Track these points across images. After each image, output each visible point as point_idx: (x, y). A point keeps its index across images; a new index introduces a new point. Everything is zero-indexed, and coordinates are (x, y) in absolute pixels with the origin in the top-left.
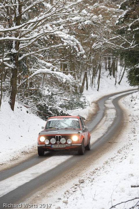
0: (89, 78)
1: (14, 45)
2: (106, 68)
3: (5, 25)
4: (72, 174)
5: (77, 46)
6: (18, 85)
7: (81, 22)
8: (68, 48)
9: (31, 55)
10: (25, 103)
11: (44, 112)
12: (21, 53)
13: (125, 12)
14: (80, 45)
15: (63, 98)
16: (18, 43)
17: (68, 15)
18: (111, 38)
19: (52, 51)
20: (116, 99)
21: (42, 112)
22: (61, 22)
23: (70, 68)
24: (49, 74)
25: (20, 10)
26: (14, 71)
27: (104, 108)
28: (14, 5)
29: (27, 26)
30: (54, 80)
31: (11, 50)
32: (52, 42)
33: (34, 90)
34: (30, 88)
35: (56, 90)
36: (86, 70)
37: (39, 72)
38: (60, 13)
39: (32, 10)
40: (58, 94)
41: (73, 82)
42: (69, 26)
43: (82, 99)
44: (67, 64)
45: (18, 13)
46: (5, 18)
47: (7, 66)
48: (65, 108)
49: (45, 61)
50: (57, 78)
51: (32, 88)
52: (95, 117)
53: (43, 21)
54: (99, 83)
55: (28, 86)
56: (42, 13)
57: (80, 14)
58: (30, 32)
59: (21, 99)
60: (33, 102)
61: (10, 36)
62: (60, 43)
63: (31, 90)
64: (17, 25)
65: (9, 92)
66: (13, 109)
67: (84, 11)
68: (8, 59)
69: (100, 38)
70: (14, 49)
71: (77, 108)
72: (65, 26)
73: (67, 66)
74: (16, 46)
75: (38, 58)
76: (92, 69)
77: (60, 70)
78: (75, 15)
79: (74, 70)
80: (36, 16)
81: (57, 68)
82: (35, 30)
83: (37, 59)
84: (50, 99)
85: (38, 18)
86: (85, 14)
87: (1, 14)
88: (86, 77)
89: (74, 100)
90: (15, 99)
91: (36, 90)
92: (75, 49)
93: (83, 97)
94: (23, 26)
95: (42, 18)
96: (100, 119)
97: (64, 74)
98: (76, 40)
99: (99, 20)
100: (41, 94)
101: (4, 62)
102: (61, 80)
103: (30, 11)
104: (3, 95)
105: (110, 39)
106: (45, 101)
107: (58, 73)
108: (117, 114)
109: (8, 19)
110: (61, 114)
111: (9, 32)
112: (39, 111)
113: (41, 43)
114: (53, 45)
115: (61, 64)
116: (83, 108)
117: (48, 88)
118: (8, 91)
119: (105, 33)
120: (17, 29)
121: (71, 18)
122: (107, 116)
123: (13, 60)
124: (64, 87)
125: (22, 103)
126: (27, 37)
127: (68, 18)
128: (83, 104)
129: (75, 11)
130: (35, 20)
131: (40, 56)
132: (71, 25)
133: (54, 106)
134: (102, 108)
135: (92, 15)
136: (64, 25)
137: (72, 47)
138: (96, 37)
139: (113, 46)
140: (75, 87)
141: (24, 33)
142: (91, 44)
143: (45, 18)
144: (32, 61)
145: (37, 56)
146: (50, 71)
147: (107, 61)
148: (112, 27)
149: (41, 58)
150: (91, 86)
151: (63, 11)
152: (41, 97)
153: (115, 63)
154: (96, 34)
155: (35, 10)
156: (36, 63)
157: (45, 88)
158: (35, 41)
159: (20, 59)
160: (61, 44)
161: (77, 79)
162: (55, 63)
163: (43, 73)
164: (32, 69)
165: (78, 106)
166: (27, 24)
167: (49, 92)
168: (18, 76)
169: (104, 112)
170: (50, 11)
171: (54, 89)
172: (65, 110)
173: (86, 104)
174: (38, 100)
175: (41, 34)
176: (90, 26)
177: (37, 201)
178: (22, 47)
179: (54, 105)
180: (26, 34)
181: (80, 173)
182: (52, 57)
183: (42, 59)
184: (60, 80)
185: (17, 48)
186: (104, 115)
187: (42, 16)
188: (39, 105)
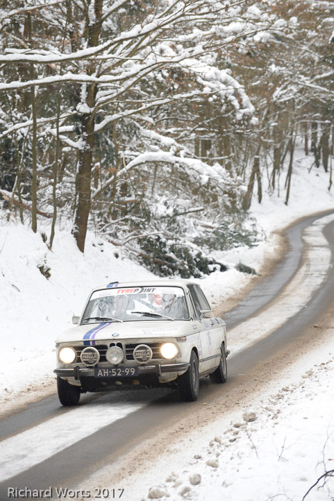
0: (266, 173)
1: (84, 94)
2: (306, 150)
3: (63, 46)
4: (226, 399)
5: (236, 94)
6: (94, 192)
7: (245, 38)
8: (214, 100)
9: (125, 119)
10: (110, 235)
11: (157, 256)
12: (100, 113)
14: (242, 91)
15: (201, 222)
16: (93, 89)
17: (214, 20)
18: (320, 74)
19: (174, 109)
20: (333, 223)
21: (152, 255)
22: (196, 37)
23: (218, 149)
24: (167, 163)
25: (98, 9)
26: (84, 156)
27: (301, 245)
29: (115, 47)
30: (181, 178)
31: (76, 105)
32: (176, 86)
33: (131, 202)
34: (121, 199)
35: (183, 202)
36: (257, 154)
37: (143, 159)
38: (196, 14)
39: (126, 9)
40: (189, 212)
41: (226, 182)
42: (216, 46)
43: (247, 225)
44: (210, 141)
45: (94, 17)
46: (62, 28)
47: (68, 145)
48: (207, 247)
49: (157, 131)
50: (186, 173)
51: (127, 199)
52: (281, 268)
53: (154, 35)
54: (288, 186)
55: (118, 193)
56: (151, 16)
57: (243, 16)
58: (123, 61)
59: (102, 226)
60: (129, 232)
61: (73, 73)
62: (193, 88)
63: (125, 203)
64: (91, 44)
65: (72, 208)
66: (81, 246)
67: (254, 10)
68: (70, 128)
69: (291, 76)
70: (83, 103)
71: (236, 247)
72: (208, 47)
73: (211, 145)
74: (88, 95)
75: (141, 125)
76: (272, 152)
77: (193, 154)
78: (232, 19)
79: (228, 153)
80: (138, 23)
81: (186, 150)
82: (134, 57)
83: (139, 129)
84: (169, 224)
85: (142, 27)
86: (255, 15)
87: (53, 20)
88: (258, 170)
89: (229, 226)
90: (86, 224)
91: (137, 204)
92: (231, 104)
93: (251, 219)
94: (106, 48)
95: (152, 28)
96: (294, 271)
97: (205, 164)
98: (233, 80)
99: (291, 29)
100: (150, 212)
101: (61, 136)
102: (198, 178)
103: (122, 10)
104: (58, 214)
105: (318, 77)
106: (158, 230)
107: (189, 161)
108: (333, 260)
109: (69, 31)
110: (198, 260)
111: (73, 62)
112: (144, 252)
113: (149, 89)
114: (178, 92)
115: (196, 141)
116: (251, 246)
117: (164, 198)
118: (70, 206)
119: (304, 62)
120: (92, 55)
121: (220, 27)
122: (309, 265)
123: (81, 130)
124: (203, 194)
125: (102, 233)
126: (115, 75)
127: (213, 26)
128: (250, 237)
129: (231, 9)
130: (134, 32)
131: (147, 121)
132: (221, 44)
133: (180, 242)
134: (296, 245)
135: (273, 18)
136: (204, 43)
137: (224, 97)
138: (281, 76)
139: (323, 96)
140: (232, 195)
141: (109, 64)
142: (269, 89)
143: (159, 27)
144: (128, 132)
145: (139, 121)
146: (169, 156)
147: (310, 132)
148: (322, 48)
149: (149, 125)
150: (271, 193)
151: (205, 10)
152: (148, 220)
153: (328, 137)
154: (282, 67)
155: (134, 9)
156: (137, 137)
157: (158, 199)
158: (134, 84)
159: (98, 127)
160: (197, 91)
161: (235, 175)
162: (181, 138)
163: (154, 162)
164: (127, 152)
165: (237, 240)
166: (116, 42)
167: (168, 208)
168: (93, 169)
169: (302, 256)
170: (169, 12)
171: (180, 201)
172: (208, 251)
173: (259, 237)
174: (141, 226)
175: (150, 66)
176: (268, 46)
177: (145, 461)
178: (104, 99)
179: (180, 238)
180: (114, 66)
181: (247, 399)
182: (174, 124)
183: (152, 127)
184: (195, 178)
185: (91, 101)
186: (302, 262)
187: (153, 21)
188: (145, 238)
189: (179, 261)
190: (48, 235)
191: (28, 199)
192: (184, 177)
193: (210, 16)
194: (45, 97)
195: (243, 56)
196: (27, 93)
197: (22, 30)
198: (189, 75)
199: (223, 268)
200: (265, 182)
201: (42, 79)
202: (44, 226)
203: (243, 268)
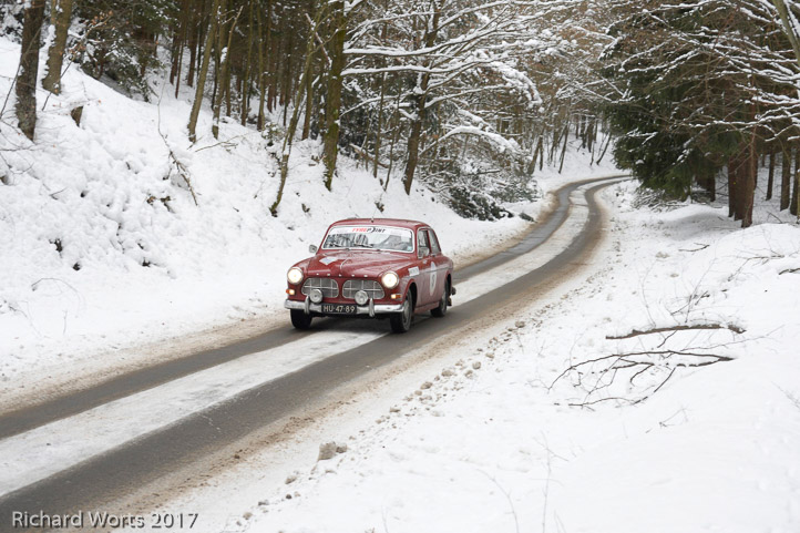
0: (547, 148)
1: (419, 80)
2: (577, 135)
3: (408, 46)
4: (504, 311)
5: (530, 90)
6: (420, 152)
7: (539, 51)
8: (514, 93)
9: (448, 100)
10: (430, 184)
11: (463, 202)
12: (430, 95)
13: (616, 41)
14: (533, 86)
15: (497, 180)
16: (426, 77)
17: (517, 36)
19: (484, 96)
20: (592, 189)
21: (459, 201)
22: (504, 47)
23: (513, 128)
24: (476, 135)
25: (435, 22)
26: (416, 125)
27: (567, 203)
28: (426, 13)
29: (445, 49)
30: (485, 147)
31: (413, 88)
32: (487, 80)
33: (447, 161)
34: (440, 158)
35: (485, 165)
36: (542, 134)
37: (458, 130)
39: (455, 23)
40: (489, 172)
41: (517, 152)
42: (517, 54)
43: (530, 186)
44: (508, 122)
45: (432, 27)
46: (408, 34)
47: (405, 116)
48: (500, 199)
49: (470, 111)
50: (489, 144)
51: (444, 159)
53: (473, 43)
54: (562, 159)
55: (438, 154)
56: (472, 30)
57: (539, 35)
58: (450, 59)
59: (424, 177)
60: (444, 183)
61: (413, 65)
62: (499, 83)
63: (443, 162)
64: (427, 46)
66: (408, 190)
67: (547, 32)
68: (407, 104)
70: (418, 87)
71: (521, 201)
72: (512, 55)
73: (509, 124)
74: (422, 82)
75: (459, 106)
76: (552, 134)
77: (495, 130)
78: (530, 37)
79: (520, 132)
80: (463, 33)
81: (490, 126)
82: (458, 57)
83: (457, 108)
84: (474, 180)
85: (466, 37)
86: (547, 35)
87: (403, 28)
88: (542, 146)
89: (517, 185)
90: (413, 175)
91: (451, 163)
92: (526, 97)
93: (534, 181)
95: (472, 38)
97: (503, 138)
98: (528, 79)
99: (572, 48)
100: (460, 170)
101: (400, 110)
102: (497, 147)
103: (452, 24)
104: (393, 166)
105: (589, 83)
106: (465, 183)
107: (492, 135)
108: (590, 217)
109: (413, 36)
110: (492, 207)
111: (414, 57)
112: (453, 199)
113: (467, 81)
114: (488, 84)
115: (498, 121)
116: (532, 201)
117: (471, 161)
118: (402, 161)
119: (579, 72)
120: (427, 53)
121: (522, 41)
122: (571, 218)
123: (415, 106)
124: (500, 160)
125: (424, 182)
126: (444, 68)
127: (517, 41)
128: (532, 194)
130: (459, 39)
131: (463, 104)
132: (521, 53)
133: (480, 194)
134: (564, 202)
135: (560, 39)
136: (509, 51)
137: (521, 91)
138: (563, 80)
140: (521, 162)
141: (439, 60)
142: (554, 89)
143: (478, 37)
144: (449, 110)
145: (458, 103)
146: (477, 130)
147: (580, 122)
148: (593, 63)
149: (465, 106)
150: (549, 164)
151: (512, 28)
152: (458, 175)
153: (593, 127)
154: (564, 74)
155: (461, 24)
156: (455, 115)
157: (467, 161)
158: (457, 76)
159: (427, 105)
160: (501, 85)
161: (524, 148)
162: (488, 118)
163: (466, 133)
164: (447, 125)
165: (523, 196)
166: (445, 46)
167: (473, 168)
168: (421, 135)
170: (485, 28)
171: (483, 164)
172: (500, 201)
173: (538, 195)
174: (453, 179)
175: (469, 64)
176: (555, 58)
178: (433, 85)
179: (481, 190)
180: (443, 62)
182: (483, 107)
183: (466, 108)
184: (495, 148)
185: (424, 86)
186: (566, 215)
187: (474, 33)
188: (455, 189)
189: (478, 207)
190: (385, 181)
191: (372, 153)
192: (488, 146)
193: (515, 33)
194: (391, 81)
195: (536, 63)
196: (379, 78)
197: (380, 34)
198: (496, 73)
199: (510, 216)
200: (546, 155)
201: (390, 68)
202: (382, 174)
203: (524, 216)
